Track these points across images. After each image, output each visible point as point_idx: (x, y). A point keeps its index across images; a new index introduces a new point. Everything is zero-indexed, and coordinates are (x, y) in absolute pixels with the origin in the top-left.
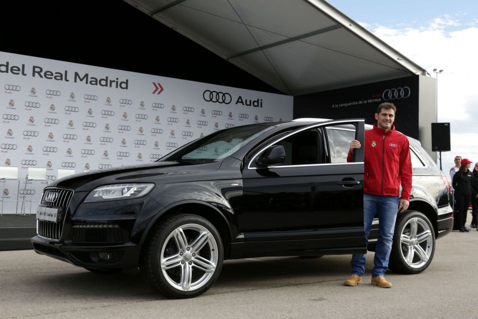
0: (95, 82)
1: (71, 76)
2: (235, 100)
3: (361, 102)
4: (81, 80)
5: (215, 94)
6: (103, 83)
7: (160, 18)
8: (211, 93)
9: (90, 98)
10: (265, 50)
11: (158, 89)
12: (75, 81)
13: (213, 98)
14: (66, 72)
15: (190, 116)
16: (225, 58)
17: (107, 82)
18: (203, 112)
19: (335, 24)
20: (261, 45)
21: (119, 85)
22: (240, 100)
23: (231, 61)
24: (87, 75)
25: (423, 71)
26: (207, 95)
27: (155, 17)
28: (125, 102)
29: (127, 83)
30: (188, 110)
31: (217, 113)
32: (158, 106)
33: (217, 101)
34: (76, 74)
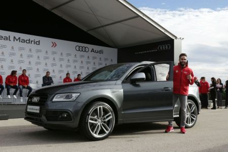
0: (24, 41)
1: (12, 38)
2: (90, 50)
3: (148, 51)
4: (17, 40)
5: (81, 47)
6: (28, 42)
7: (55, 12)
8: (79, 47)
9: (21, 49)
10: (104, 28)
11: (54, 45)
12: (14, 41)
13: (80, 49)
14: (9, 36)
15: (69, 58)
16: (85, 31)
17: (29, 41)
18: (75, 56)
19: (136, 15)
20: (103, 25)
21: (35, 43)
22: (93, 50)
23: (89, 32)
24: (19, 38)
25: (176, 38)
26: (77, 48)
27: (53, 11)
28: (38, 51)
29: (39, 42)
30: (69, 55)
31: (82, 56)
32: (54, 53)
33: (82, 51)
34: (14, 37)
